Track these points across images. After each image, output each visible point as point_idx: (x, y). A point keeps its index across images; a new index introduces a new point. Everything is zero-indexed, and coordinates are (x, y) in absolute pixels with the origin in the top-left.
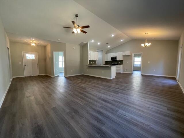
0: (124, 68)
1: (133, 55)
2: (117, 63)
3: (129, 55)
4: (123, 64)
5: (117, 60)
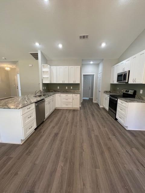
5: (129, 83)
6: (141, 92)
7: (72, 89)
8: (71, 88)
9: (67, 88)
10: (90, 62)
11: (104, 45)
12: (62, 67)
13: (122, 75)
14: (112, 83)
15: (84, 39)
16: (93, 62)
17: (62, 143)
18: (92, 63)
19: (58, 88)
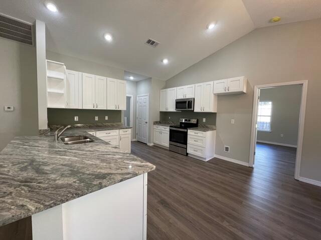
0: (218, 142)
1: (257, 93)
2: (194, 121)
3: (242, 93)
4: (215, 124)
5: (195, 111)
6: (204, 120)
7: (107, 121)
9: (97, 118)
10: (130, 77)
11: (165, 61)
12: (93, 76)
13: (186, 102)
14: (164, 110)
15: (151, 45)
16: (134, 77)
17: (187, 205)
18: (132, 78)
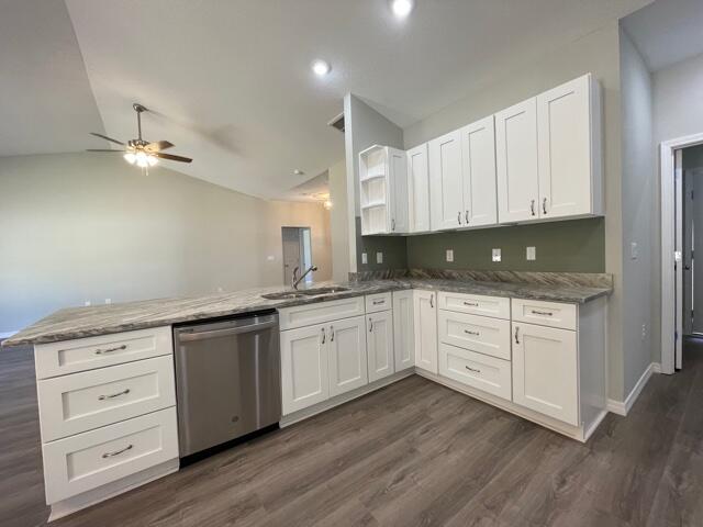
7: (531, 266)
8: (531, 253)
19: (450, 256)
